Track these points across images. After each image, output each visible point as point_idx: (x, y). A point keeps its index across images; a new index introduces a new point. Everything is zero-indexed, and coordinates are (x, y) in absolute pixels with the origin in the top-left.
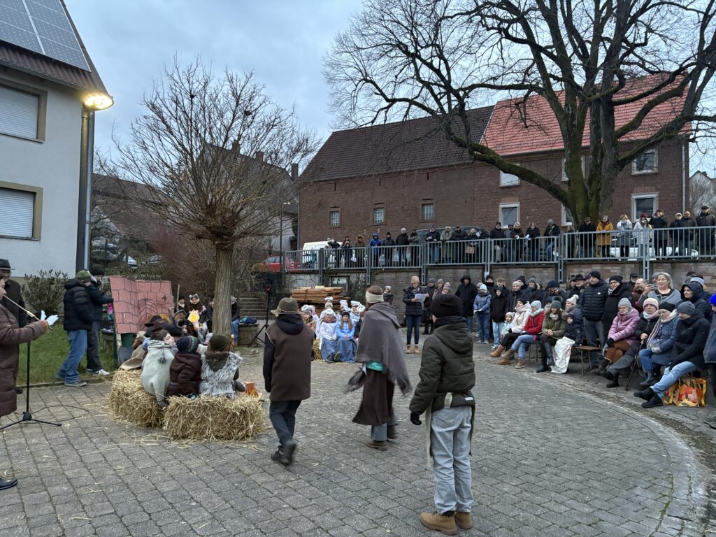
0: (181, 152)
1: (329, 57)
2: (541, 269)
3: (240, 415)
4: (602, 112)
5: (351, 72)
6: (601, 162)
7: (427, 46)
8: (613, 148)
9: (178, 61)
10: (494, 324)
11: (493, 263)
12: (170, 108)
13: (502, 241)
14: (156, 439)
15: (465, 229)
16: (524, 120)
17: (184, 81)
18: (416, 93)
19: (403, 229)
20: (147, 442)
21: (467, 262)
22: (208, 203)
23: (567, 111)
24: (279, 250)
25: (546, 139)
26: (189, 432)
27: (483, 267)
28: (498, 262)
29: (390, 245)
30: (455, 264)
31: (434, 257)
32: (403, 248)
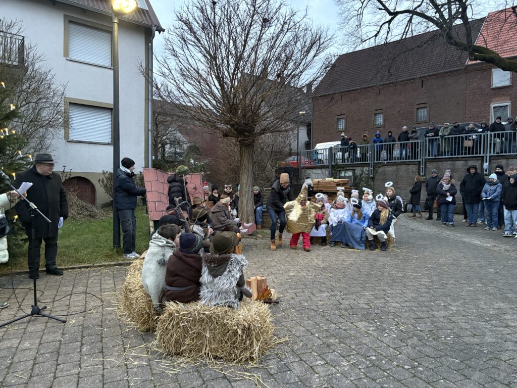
3: (243, 333)
10: (506, 212)
11: (492, 154)
13: (502, 134)
18: (417, 5)
19: (405, 127)
20: (136, 358)
21: (465, 154)
24: (296, 151)
26: (184, 348)
27: (482, 159)
28: (498, 153)
29: (391, 141)
30: (453, 156)
31: (432, 151)
32: (404, 144)
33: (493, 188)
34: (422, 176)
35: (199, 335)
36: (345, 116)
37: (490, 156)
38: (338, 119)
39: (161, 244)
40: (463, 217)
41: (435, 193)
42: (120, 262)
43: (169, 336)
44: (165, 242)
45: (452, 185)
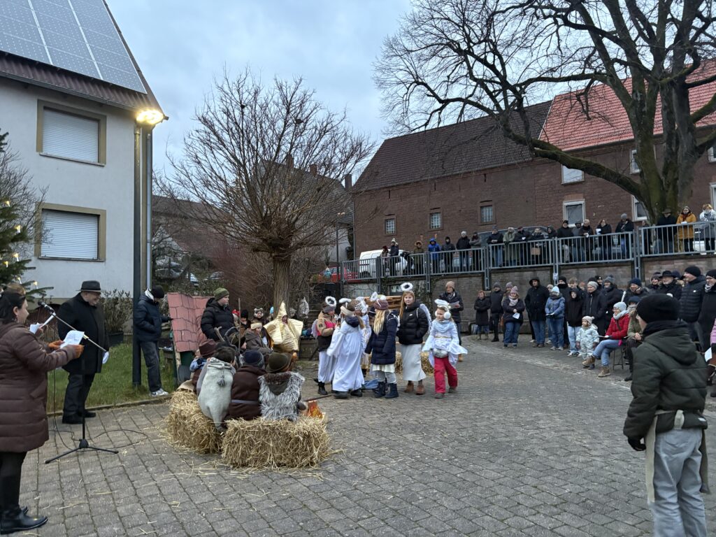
0: (234, 164)
1: (378, 62)
2: (615, 268)
3: (304, 440)
4: (674, 96)
5: (402, 75)
6: (677, 150)
7: (480, 42)
8: (690, 133)
9: (227, 71)
10: (570, 329)
11: (562, 263)
12: (222, 122)
13: (570, 240)
14: (214, 467)
15: (529, 229)
16: (586, 112)
17: (233, 92)
18: (470, 92)
19: (464, 232)
20: (204, 471)
21: (533, 264)
22: (264, 215)
23: (635, 98)
24: (336, 261)
25: (611, 130)
26: (249, 459)
27: (551, 269)
28: (567, 262)
29: (449, 250)
30: (520, 266)
31: (497, 261)
32: (464, 252)
33: (556, 302)
34: (488, 290)
35: (264, 446)
36: (394, 217)
37: (559, 266)
38: (387, 221)
39: (219, 367)
40: (531, 337)
41: (502, 310)
42: (145, 400)
43: (235, 449)
44: (223, 365)
45: (519, 300)
